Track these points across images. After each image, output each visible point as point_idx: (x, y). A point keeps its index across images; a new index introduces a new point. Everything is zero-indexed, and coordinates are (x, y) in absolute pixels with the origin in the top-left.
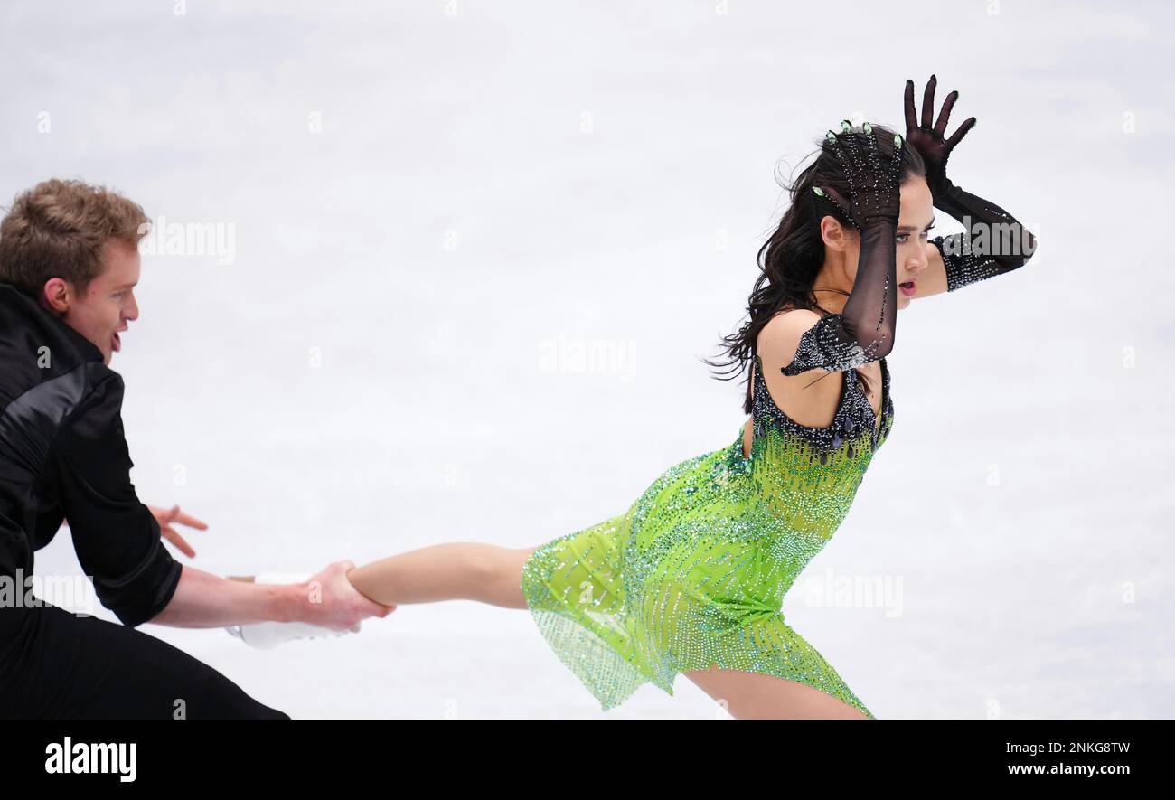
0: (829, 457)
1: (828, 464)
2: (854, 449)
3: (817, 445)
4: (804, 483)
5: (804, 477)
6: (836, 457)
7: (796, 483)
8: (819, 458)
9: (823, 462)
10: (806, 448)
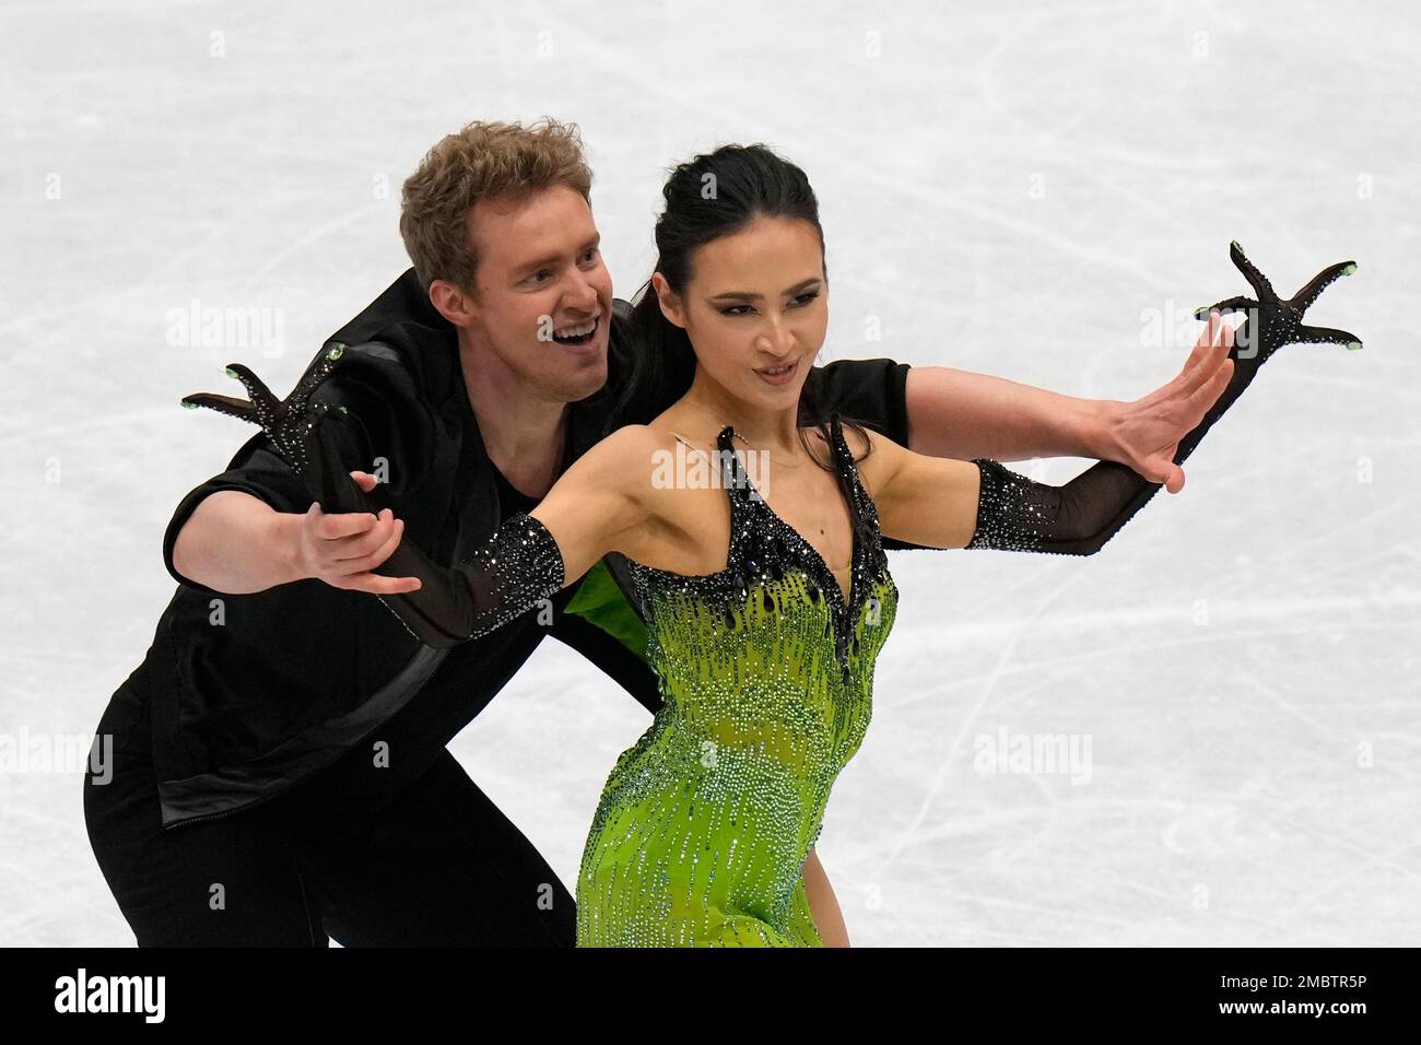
0: (737, 616)
1: (739, 627)
2: (774, 597)
3: (715, 601)
4: (716, 666)
5: (713, 655)
6: (748, 612)
7: (704, 666)
8: (723, 618)
9: (731, 622)
10: (702, 608)
